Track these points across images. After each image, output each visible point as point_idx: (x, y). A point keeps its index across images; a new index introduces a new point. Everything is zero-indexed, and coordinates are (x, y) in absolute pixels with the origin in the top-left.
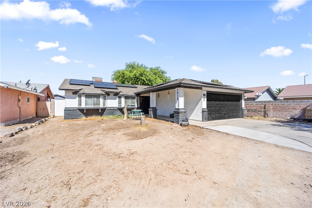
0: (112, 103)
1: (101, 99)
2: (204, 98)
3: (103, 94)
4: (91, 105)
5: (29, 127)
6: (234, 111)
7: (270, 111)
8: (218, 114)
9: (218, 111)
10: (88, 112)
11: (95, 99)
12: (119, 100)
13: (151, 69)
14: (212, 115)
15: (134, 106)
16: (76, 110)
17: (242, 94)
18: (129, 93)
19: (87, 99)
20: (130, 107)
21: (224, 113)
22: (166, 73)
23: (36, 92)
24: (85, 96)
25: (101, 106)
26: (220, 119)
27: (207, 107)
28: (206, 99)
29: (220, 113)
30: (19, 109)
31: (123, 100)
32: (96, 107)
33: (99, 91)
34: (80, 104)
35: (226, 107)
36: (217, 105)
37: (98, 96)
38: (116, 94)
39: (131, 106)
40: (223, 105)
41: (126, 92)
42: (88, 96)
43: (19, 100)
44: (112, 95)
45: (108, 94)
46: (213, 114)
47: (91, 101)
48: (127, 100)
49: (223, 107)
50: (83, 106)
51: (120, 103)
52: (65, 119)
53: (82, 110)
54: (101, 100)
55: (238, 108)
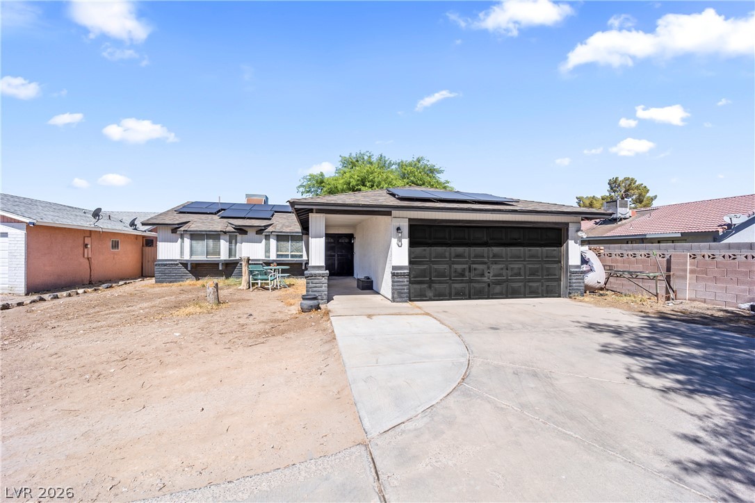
0: (252, 250)
1: (222, 242)
2: (400, 240)
3: (225, 233)
4: (202, 254)
5: (65, 295)
6: (534, 275)
7: (684, 278)
8: (462, 282)
9: (463, 275)
10: (199, 270)
11: (211, 242)
12: (266, 244)
14: (436, 286)
15: (301, 256)
16: (177, 264)
17: (567, 224)
18: (288, 226)
19: (194, 242)
20: (290, 259)
21: (485, 279)
22: (440, 172)
23: (135, 229)
24: (189, 237)
25: (224, 256)
26: (470, 298)
27: (411, 262)
28: (406, 242)
29: (471, 281)
31: (273, 242)
32: (212, 258)
33: (217, 224)
34: (182, 253)
35: (496, 263)
36: (458, 256)
37: (215, 236)
38: (260, 231)
39: (292, 256)
40: (483, 257)
41: (283, 225)
42: (196, 236)
43: (86, 246)
44: (252, 233)
45: (242, 230)
46: (440, 282)
47: (201, 246)
48: (282, 243)
49: (485, 263)
50: (187, 257)
51: (267, 250)
52: (156, 282)
53: (185, 265)
54: (224, 245)
55: (555, 266)
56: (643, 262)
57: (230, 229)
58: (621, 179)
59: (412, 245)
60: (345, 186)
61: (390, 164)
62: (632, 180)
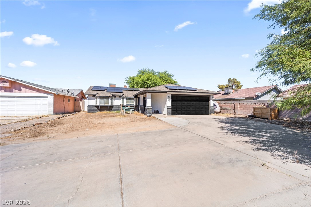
0: (117, 103)
2: (169, 99)
3: (111, 97)
4: (103, 104)
5: (67, 115)
6: (202, 108)
7: (237, 109)
8: (184, 110)
9: (184, 109)
10: (101, 109)
11: (106, 100)
12: (122, 101)
13: (159, 73)
14: (178, 111)
15: (133, 104)
16: (94, 107)
18: (129, 95)
19: (100, 100)
20: (130, 105)
21: (190, 110)
22: (173, 76)
23: (74, 95)
24: (99, 98)
25: (110, 104)
26: (186, 115)
27: (172, 105)
29: (186, 110)
30: (63, 106)
31: (125, 100)
32: (106, 105)
33: (108, 95)
34: (97, 103)
35: (193, 105)
36: (183, 104)
37: (107, 98)
38: (120, 96)
39: (131, 104)
40: (189, 104)
41: (128, 95)
42: (102, 98)
43: (64, 101)
44: (117, 97)
45: (115, 96)
46: (179, 110)
47: (103, 101)
48: (128, 100)
49: (190, 106)
50: (98, 104)
51: (123, 102)
52: (88, 112)
53: (97, 107)
54: (110, 101)
55: (207, 106)
56: (229, 105)
57: (111, 96)
58: (232, 79)
59: (172, 101)
60: (142, 81)
61: (156, 73)
62: (235, 79)
